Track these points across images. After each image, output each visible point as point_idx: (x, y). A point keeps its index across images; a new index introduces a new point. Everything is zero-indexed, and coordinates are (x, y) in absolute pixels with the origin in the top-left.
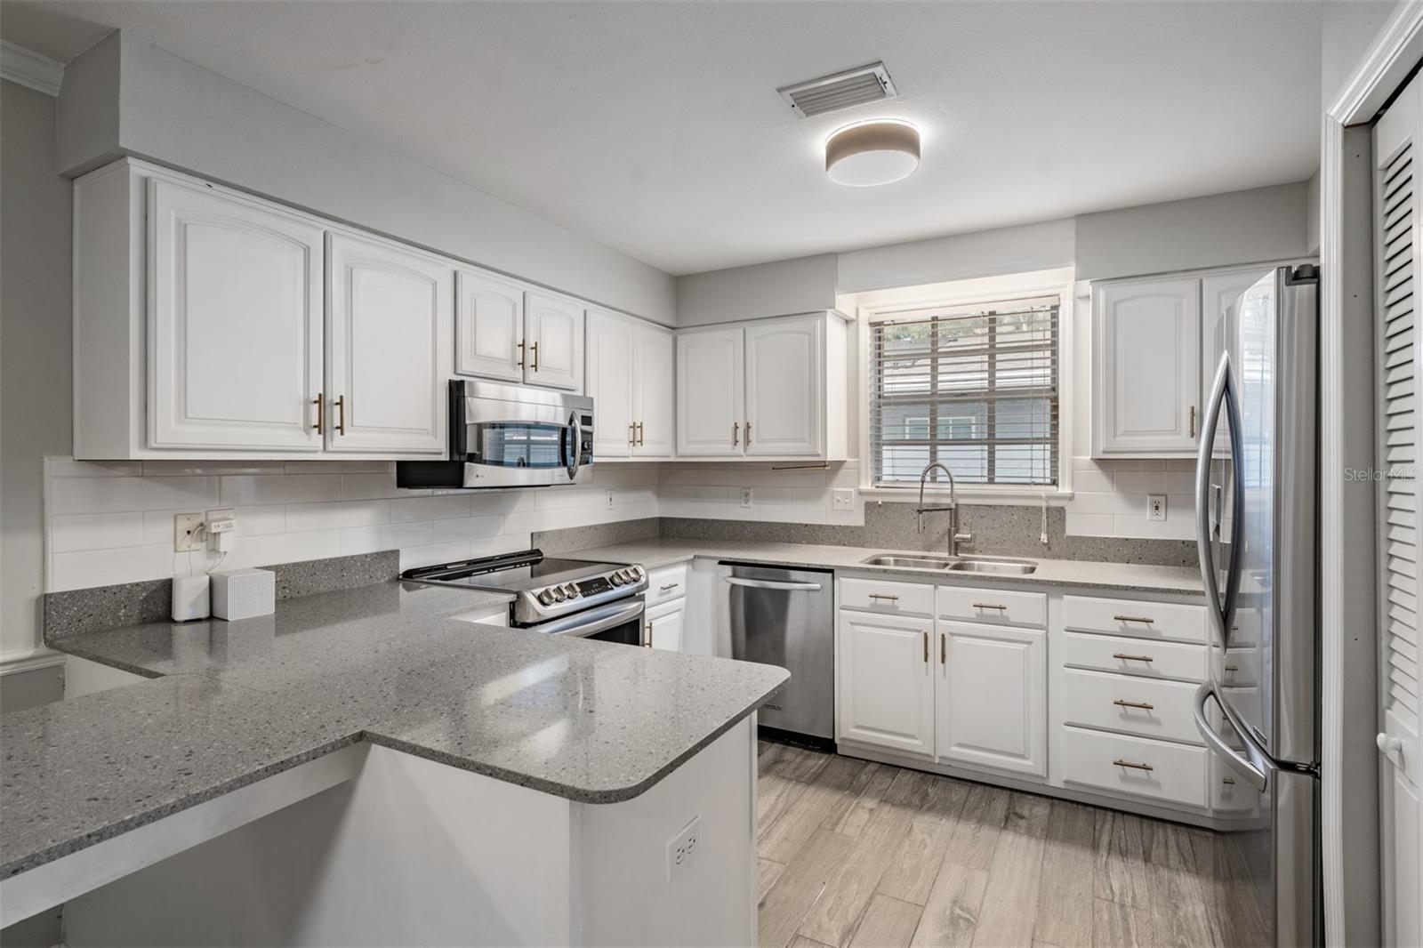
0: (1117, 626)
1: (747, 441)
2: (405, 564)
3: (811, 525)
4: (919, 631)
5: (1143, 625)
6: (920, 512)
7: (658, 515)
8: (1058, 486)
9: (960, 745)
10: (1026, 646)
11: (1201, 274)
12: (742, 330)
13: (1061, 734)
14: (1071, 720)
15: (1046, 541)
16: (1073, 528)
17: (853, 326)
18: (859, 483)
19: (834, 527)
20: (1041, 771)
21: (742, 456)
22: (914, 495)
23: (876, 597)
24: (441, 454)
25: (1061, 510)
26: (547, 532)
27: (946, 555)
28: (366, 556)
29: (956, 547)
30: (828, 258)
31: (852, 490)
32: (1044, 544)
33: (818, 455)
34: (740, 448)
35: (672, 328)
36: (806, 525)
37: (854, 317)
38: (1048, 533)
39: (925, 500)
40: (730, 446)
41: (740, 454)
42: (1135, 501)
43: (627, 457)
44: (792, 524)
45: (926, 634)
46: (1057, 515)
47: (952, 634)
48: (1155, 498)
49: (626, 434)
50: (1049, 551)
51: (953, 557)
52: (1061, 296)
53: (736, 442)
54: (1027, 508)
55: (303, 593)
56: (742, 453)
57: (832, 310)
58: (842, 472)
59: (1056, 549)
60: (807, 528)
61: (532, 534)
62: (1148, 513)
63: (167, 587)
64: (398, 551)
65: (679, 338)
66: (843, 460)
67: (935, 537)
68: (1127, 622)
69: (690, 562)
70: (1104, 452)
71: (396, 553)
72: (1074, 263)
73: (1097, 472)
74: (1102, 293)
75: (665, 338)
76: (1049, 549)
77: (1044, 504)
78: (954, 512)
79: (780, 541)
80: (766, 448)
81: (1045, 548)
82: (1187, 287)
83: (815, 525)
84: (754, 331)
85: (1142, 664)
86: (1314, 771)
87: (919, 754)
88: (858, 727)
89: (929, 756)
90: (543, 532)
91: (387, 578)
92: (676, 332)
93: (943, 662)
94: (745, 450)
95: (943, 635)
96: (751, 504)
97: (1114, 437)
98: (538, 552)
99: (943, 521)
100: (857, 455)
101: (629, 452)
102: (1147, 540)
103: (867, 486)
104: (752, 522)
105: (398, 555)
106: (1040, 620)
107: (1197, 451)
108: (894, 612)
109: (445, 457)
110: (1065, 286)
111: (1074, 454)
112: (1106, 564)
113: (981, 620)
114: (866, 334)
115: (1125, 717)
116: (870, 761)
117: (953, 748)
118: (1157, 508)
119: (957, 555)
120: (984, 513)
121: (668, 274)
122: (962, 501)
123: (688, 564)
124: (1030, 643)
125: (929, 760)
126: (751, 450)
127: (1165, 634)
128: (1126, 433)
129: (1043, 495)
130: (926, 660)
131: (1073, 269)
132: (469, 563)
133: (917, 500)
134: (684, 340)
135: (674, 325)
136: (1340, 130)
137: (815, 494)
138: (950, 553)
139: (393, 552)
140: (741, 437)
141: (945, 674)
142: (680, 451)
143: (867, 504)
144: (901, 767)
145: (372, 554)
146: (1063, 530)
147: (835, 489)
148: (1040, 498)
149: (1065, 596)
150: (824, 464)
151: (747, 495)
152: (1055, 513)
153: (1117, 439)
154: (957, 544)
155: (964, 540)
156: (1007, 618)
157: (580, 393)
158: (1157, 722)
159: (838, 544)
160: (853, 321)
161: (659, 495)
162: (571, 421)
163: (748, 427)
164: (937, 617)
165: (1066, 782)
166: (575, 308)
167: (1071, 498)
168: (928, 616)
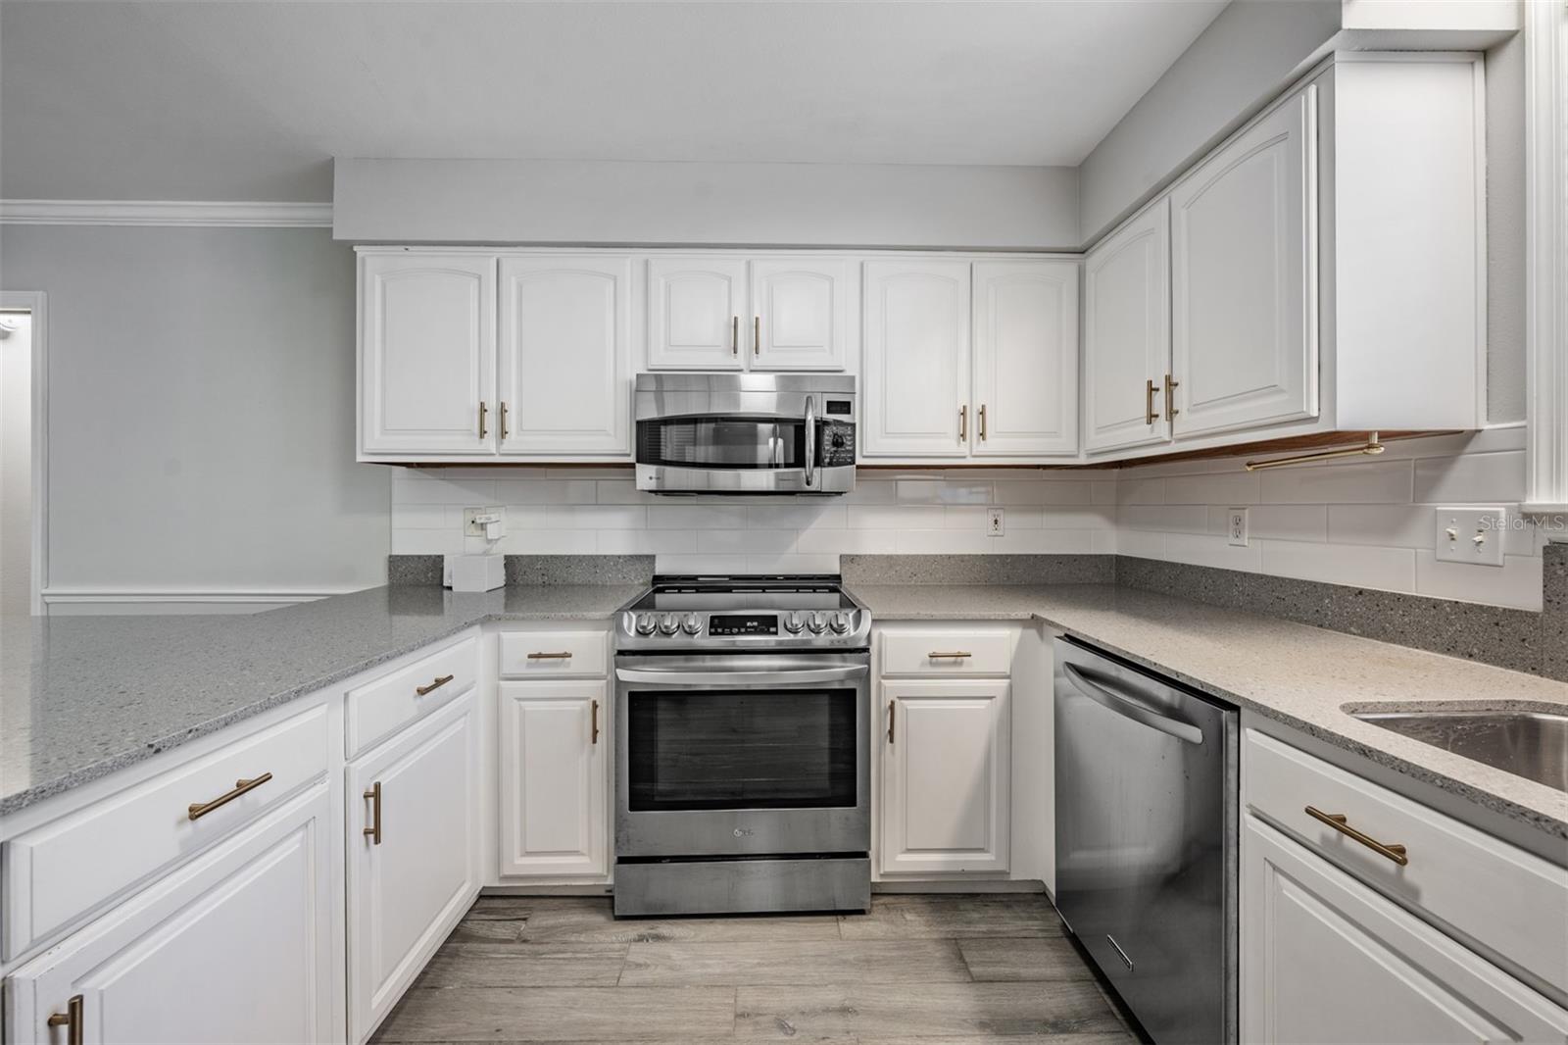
1: (1172, 413)
2: (660, 570)
3: (1373, 593)
7: (1114, 551)
12: (1165, 205)
18: (1523, 478)
19: (1435, 605)
21: (1167, 443)
24: (627, 455)
26: (865, 556)
28: (619, 557)
31: (1502, 510)
33: (1313, 419)
34: (1161, 426)
35: (1076, 252)
36: (1361, 592)
40: (1146, 427)
41: (1163, 439)
43: (964, 457)
44: (1325, 586)
49: (952, 426)
53: (1156, 418)
55: (560, 581)
56: (1166, 436)
58: (1471, 460)
60: (1360, 599)
61: (841, 556)
63: (437, 563)
64: (654, 556)
65: (1085, 263)
71: (651, 558)
75: (1064, 271)
79: (1301, 621)
80: (1206, 416)
83: (1381, 594)
90: (857, 556)
91: (641, 581)
92: (1078, 255)
94: (1171, 429)
98: (835, 578)
100: (1520, 410)
101: (961, 451)
103: (1555, 496)
104: (1245, 574)
105: (654, 560)
109: (632, 459)
121: (1044, 167)
123: (1025, 627)
126: (1186, 423)
132: (732, 578)
134: (1094, 265)
135: (1078, 244)
139: (647, 556)
140: (1161, 405)
142: (1088, 447)
143: (1553, 548)
145: (625, 556)
147: (1442, 507)
151: (1238, 521)
161: (1114, 521)
163: (1171, 384)
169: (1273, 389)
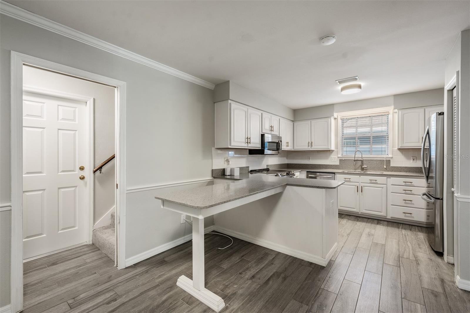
0: (404, 184)
1: (312, 146)
2: (250, 169)
4: (356, 186)
5: (410, 183)
6: (354, 161)
7: (287, 163)
8: (388, 155)
9: (366, 210)
10: (382, 188)
11: (425, 107)
12: (310, 121)
13: (390, 208)
14: (392, 204)
15: (385, 167)
16: (392, 164)
17: (336, 120)
18: (338, 155)
19: (331, 165)
20: (385, 215)
22: (353, 157)
23: (346, 178)
24: (260, 148)
25: (390, 161)
27: (360, 171)
29: (363, 169)
30: (333, 105)
31: (336, 157)
32: (385, 168)
33: (329, 149)
35: (293, 121)
36: (324, 165)
37: (337, 117)
38: (386, 166)
39: (356, 159)
40: (307, 147)
41: (310, 149)
42: (408, 158)
44: (321, 165)
45: (358, 186)
46: (388, 162)
47: (364, 186)
48: (413, 158)
49: (286, 145)
50: (386, 170)
51: (362, 171)
52: (390, 112)
53: (309, 146)
54: (381, 160)
56: (310, 148)
57: (333, 117)
58: (334, 153)
59: (388, 169)
61: (267, 165)
62: (412, 161)
63: (224, 170)
65: (295, 123)
66: (334, 150)
67: (357, 167)
68: (406, 183)
69: (300, 172)
70: (401, 147)
71: (248, 167)
72: (393, 105)
73: (399, 152)
74: (400, 112)
75: (292, 123)
76: (386, 169)
77: (385, 159)
78: (362, 161)
80: (316, 147)
81: (385, 169)
82: (422, 110)
83: (327, 165)
84: (313, 122)
85: (410, 192)
86: (442, 199)
87: (356, 212)
88: (341, 207)
89: (358, 212)
91: (248, 172)
92: (294, 122)
93: (362, 192)
94: (311, 147)
95: (362, 187)
96: (310, 160)
97: (403, 143)
98: (268, 169)
99: (359, 163)
100: (337, 149)
101: (286, 148)
102: (411, 167)
103: (340, 156)
104: (310, 164)
106: (385, 183)
107: (421, 147)
108: (350, 182)
109: (260, 149)
110: (390, 110)
111: (393, 148)
112: (401, 172)
113: (371, 183)
114: (340, 122)
115: (406, 203)
116: (343, 214)
117: (364, 211)
118: (414, 160)
119: (363, 171)
120: (370, 161)
122: (364, 159)
124: (383, 188)
125: (358, 213)
126: (313, 148)
127: (415, 185)
128: (406, 143)
129: (385, 157)
130: (358, 192)
131: (393, 107)
132: (259, 170)
133: (354, 159)
134: (296, 124)
135: (293, 120)
136: (447, 91)
137: (327, 158)
138: (361, 170)
140: (310, 145)
141: (362, 195)
142: (295, 148)
143: (340, 160)
144: (351, 215)
146: (390, 165)
147: (332, 157)
148: (384, 158)
149: (391, 178)
150: (330, 151)
151: (309, 158)
152: (388, 161)
153: (404, 144)
154: (363, 168)
155: (365, 167)
156: (377, 183)
157: (278, 136)
158: (413, 204)
159: (333, 169)
160: (336, 118)
161: (287, 158)
162: (279, 141)
163: (312, 143)
164: (360, 183)
165: (391, 217)
166: (278, 118)
167: (392, 158)
168: (358, 183)
169: (325, 145)
